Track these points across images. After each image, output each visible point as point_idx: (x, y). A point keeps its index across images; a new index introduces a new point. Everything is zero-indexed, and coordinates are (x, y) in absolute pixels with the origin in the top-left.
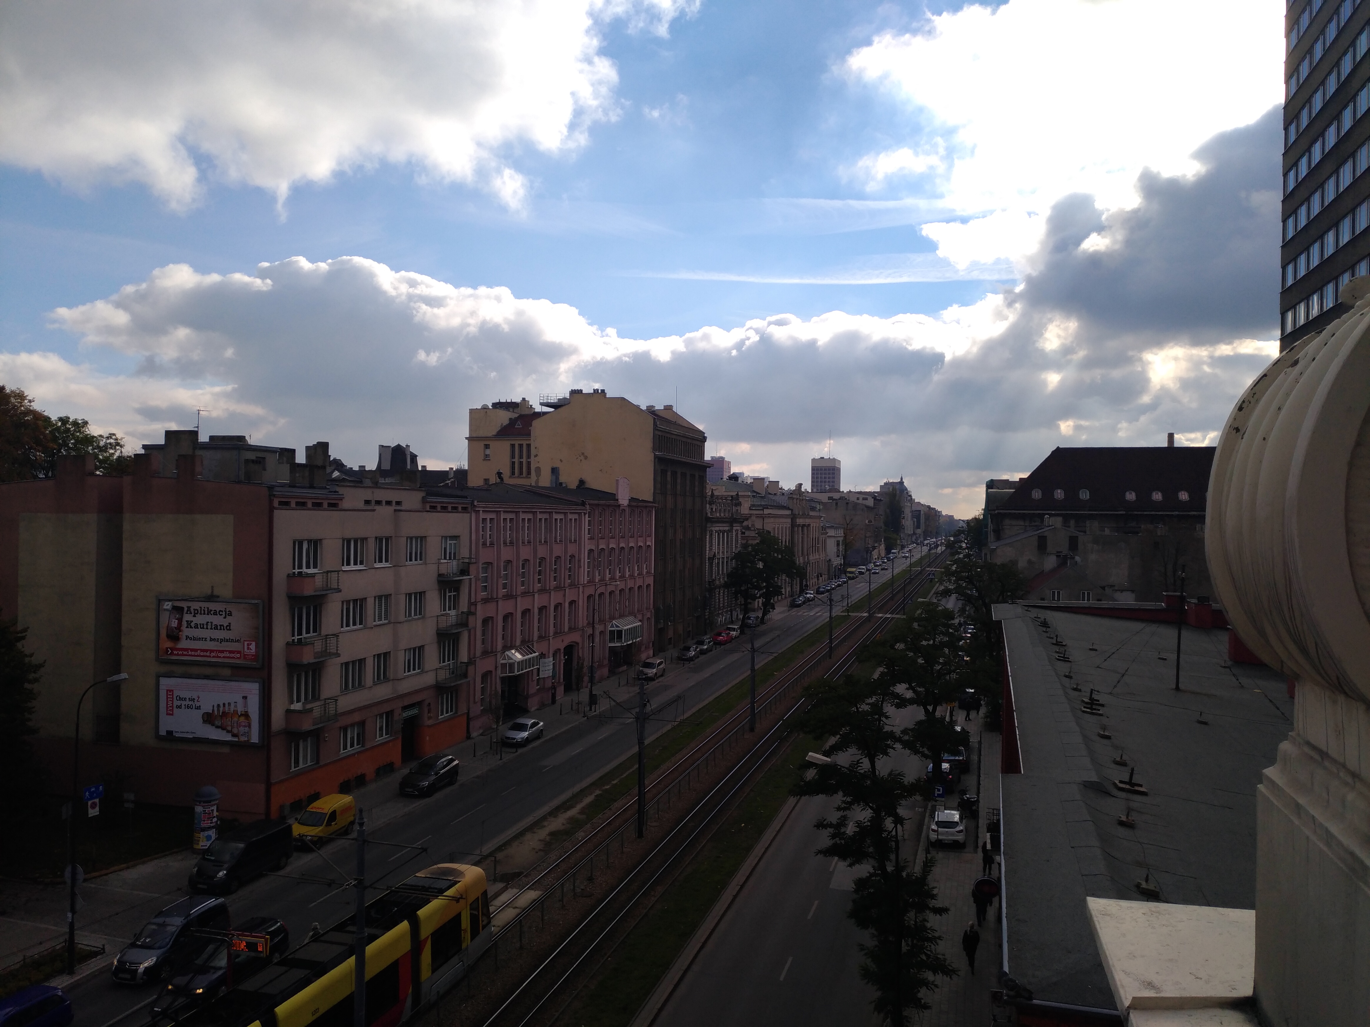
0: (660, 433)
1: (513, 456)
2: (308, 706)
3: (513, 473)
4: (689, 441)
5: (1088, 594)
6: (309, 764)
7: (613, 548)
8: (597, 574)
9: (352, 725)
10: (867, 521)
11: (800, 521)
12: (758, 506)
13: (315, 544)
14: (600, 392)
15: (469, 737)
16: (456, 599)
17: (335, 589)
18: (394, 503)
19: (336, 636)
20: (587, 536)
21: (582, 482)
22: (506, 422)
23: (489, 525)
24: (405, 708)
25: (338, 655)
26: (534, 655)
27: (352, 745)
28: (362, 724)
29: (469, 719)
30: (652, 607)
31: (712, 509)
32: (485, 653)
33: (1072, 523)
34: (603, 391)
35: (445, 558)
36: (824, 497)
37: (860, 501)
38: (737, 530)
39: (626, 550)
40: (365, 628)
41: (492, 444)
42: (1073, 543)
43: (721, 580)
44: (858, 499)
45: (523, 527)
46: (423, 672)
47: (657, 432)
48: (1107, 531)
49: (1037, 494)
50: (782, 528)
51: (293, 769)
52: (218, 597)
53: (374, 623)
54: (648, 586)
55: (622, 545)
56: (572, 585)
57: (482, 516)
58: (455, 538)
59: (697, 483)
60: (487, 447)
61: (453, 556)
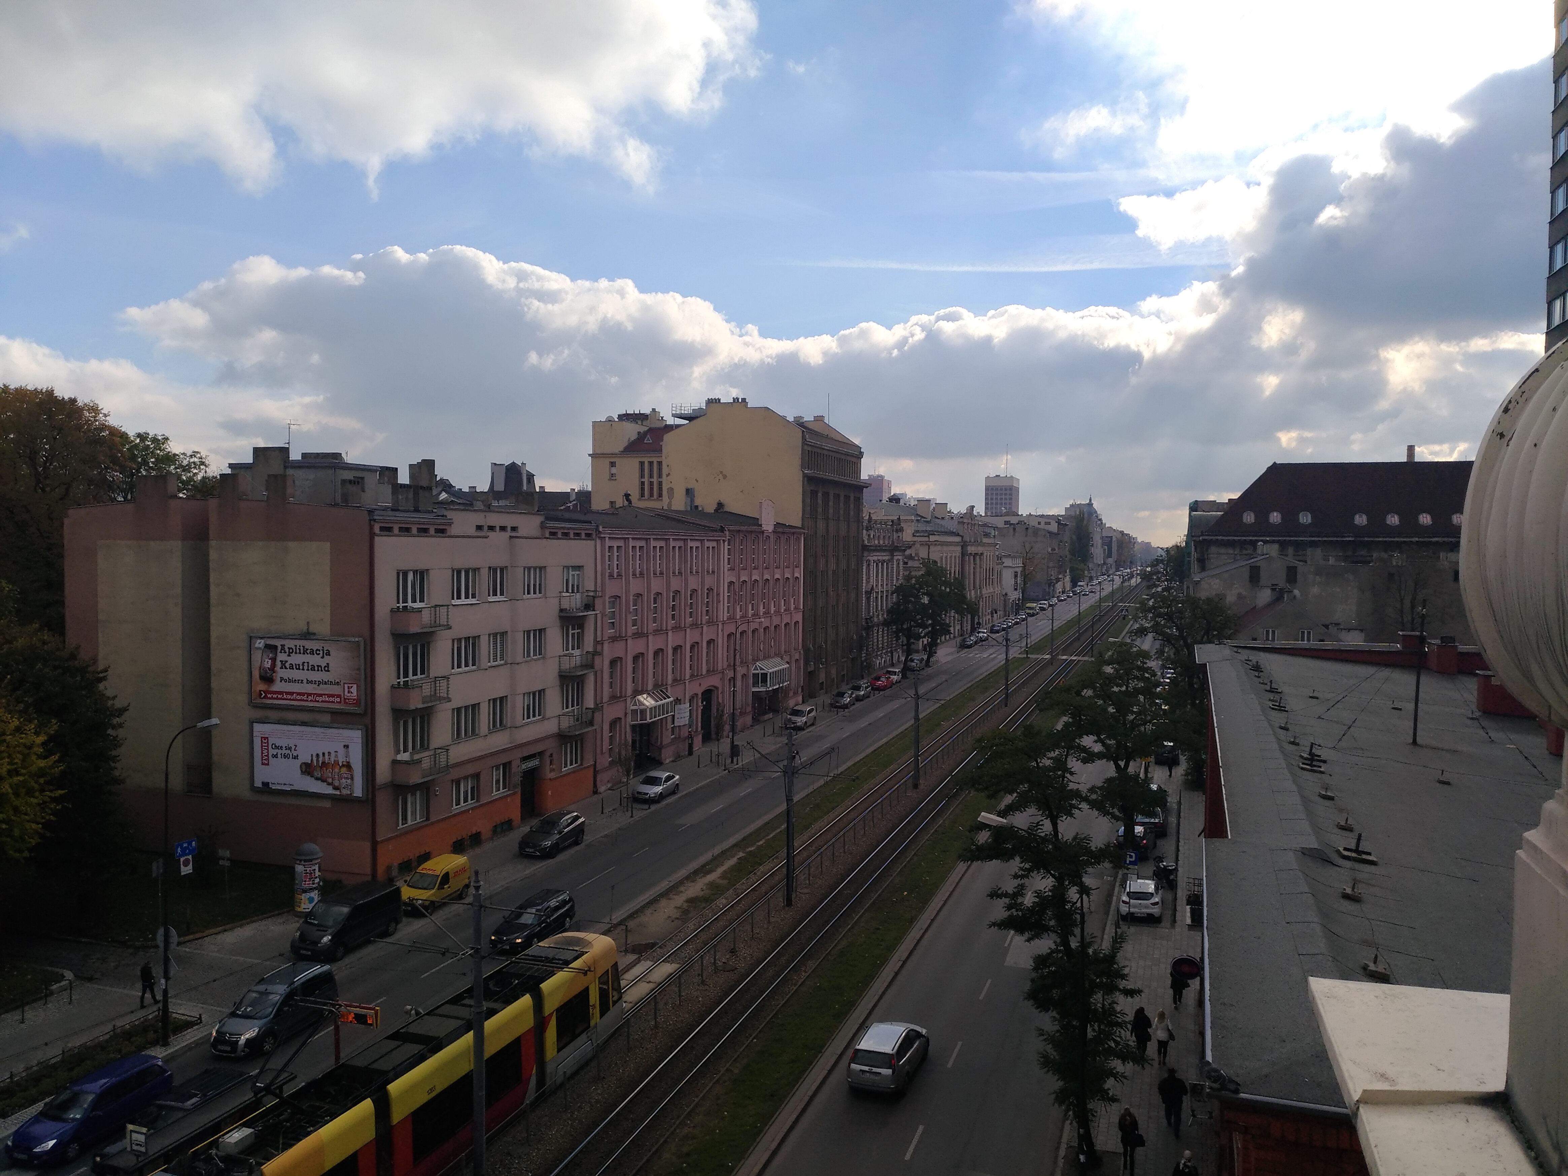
0: (810, 449)
1: (642, 476)
2: (416, 757)
3: (642, 495)
4: (843, 457)
5: (1309, 633)
6: (418, 820)
7: (756, 581)
8: (738, 610)
9: (466, 778)
10: (1050, 550)
11: (971, 549)
12: (923, 531)
13: (422, 575)
14: (740, 401)
15: (596, 792)
16: (580, 638)
17: (443, 626)
18: (509, 529)
19: (447, 678)
20: (727, 566)
21: (720, 505)
22: (634, 437)
23: (616, 554)
24: (525, 759)
25: (449, 700)
26: (668, 700)
27: (466, 801)
28: (477, 776)
29: (595, 773)
30: (800, 647)
31: (869, 535)
32: (614, 698)
33: (1291, 551)
34: (744, 400)
35: (567, 591)
36: (999, 522)
37: (1042, 526)
38: (898, 560)
39: (771, 582)
40: (479, 669)
41: (618, 461)
42: (1292, 574)
43: (880, 617)
44: (1039, 523)
45: (655, 557)
46: (544, 719)
47: (806, 447)
48: (1332, 561)
49: (1249, 518)
50: (951, 557)
51: (401, 826)
52: (314, 634)
53: (489, 664)
54: (797, 623)
55: (766, 576)
56: (710, 622)
57: (608, 543)
58: (579, 568)
59: (852, 506)
60: (613, 464)
61: (576, 589)
